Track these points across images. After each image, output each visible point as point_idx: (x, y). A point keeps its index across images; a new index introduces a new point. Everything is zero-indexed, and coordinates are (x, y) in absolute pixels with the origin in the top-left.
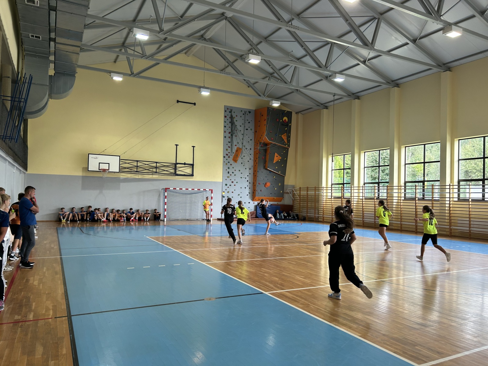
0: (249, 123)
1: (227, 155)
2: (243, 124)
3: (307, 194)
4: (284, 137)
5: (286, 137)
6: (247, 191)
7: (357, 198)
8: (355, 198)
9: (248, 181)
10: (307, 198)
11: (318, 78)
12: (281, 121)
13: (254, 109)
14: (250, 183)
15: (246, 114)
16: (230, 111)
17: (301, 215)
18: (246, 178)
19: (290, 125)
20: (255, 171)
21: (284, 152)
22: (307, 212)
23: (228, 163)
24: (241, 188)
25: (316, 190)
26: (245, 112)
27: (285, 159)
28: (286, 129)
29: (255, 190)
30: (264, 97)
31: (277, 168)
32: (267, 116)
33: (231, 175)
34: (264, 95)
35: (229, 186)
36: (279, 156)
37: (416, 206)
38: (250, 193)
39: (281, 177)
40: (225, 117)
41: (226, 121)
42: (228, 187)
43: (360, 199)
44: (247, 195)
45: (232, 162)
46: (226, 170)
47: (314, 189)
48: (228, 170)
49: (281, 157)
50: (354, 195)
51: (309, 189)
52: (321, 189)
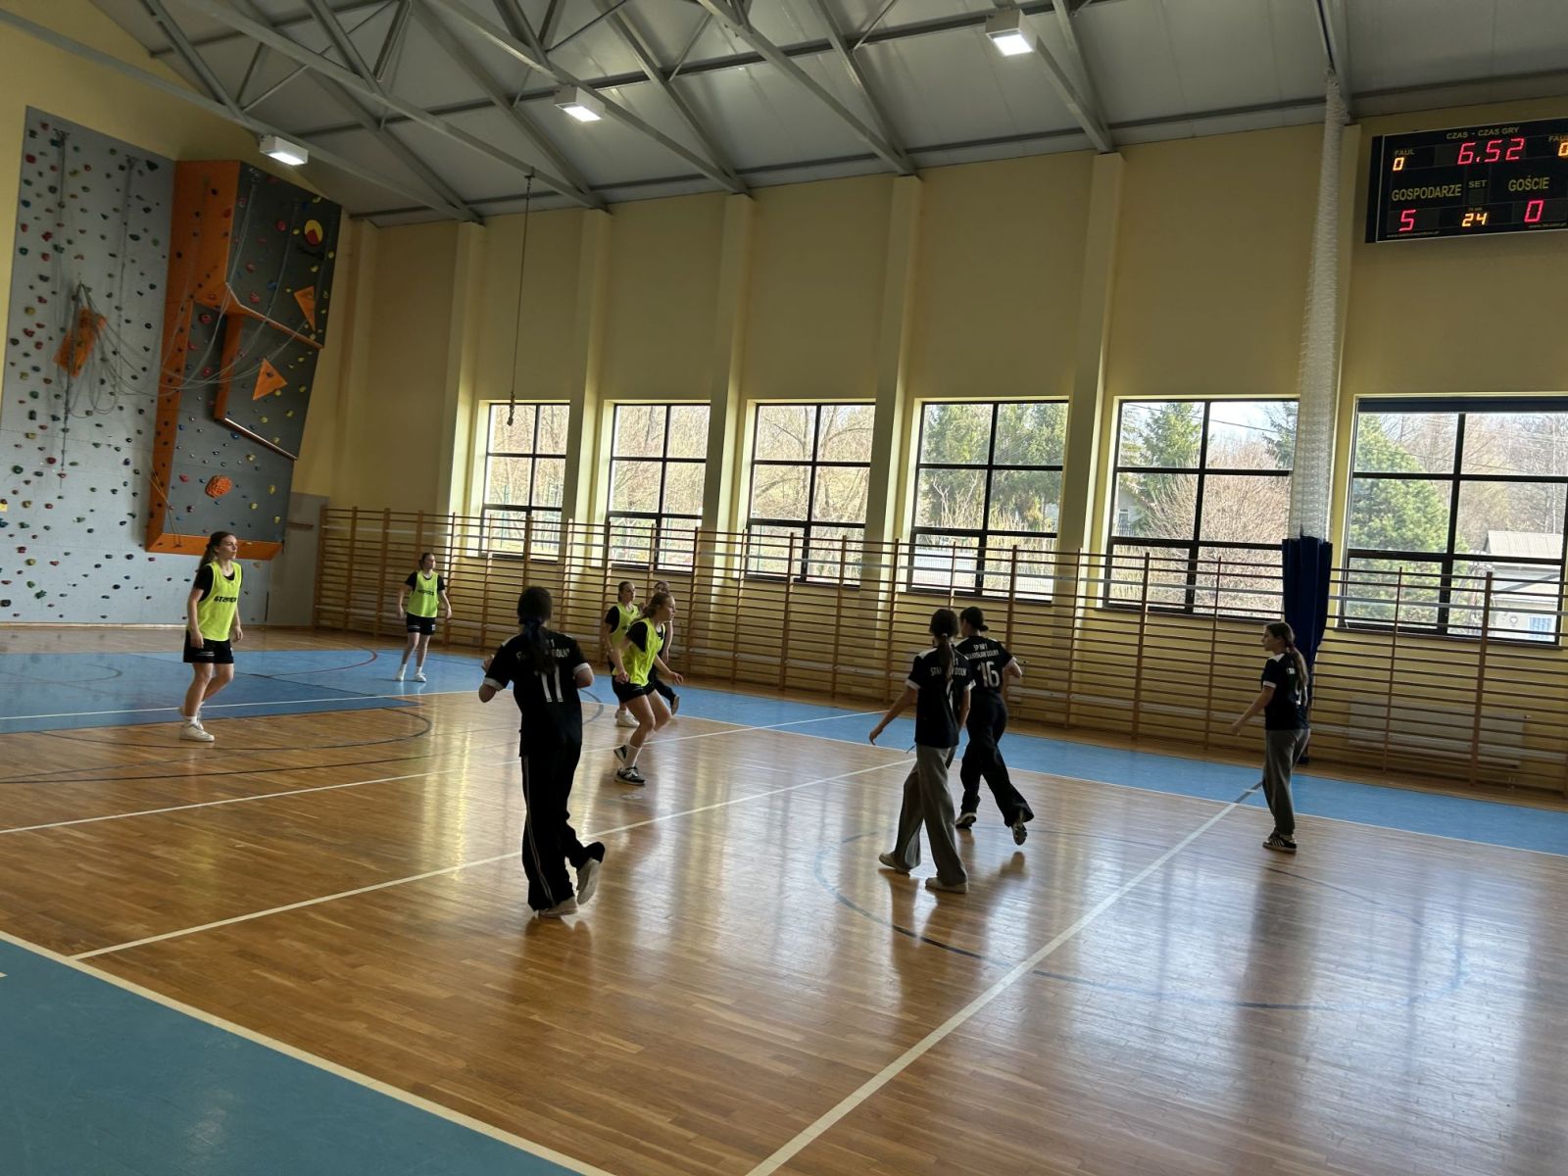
0: (147, 210)
1: (29, 333)
2: (115, 210)
3: (386, 535)
4: (305, 300)
5: (312, 304)
6: (122, 506)
7: (581, 562)
8: (575, 561)
9: (126, 463)
10: (385, 550)
11: (478, 93)
12: (296, 232)
13: (174, 157)
14: (136, 472)
15: (135, 171)
16: (55, 138)
17: (354, 614)
18: (117, 449)
19: (331, 255)
20: (166, 424)
21: (301, 360)
22: (381, 604)
23: (29, 371)
24: (93, 490)
25: (422, 522)
26: (129, 161)
27: (302, 389)
28: (314, 269)
29: (160, 505)
30: (235, 109)
31: (265, 420)
32: (238, 198)
33: (42, 427)
34: (238, 100)
35: (34, 479)
36: (275, 372)
37: (787, 602)
38: (133, 515)
39: (283, 459)
40: (30, 159)
41: (34, 178)
42: (27, 482)
43: (590, 567)
44: (122, 523)
45: (51, 368)
46: (21, 402)
47: (415, 518)
48: (31, 404)
49: (286, 381)
50: (571, 553)
51: (393, 517)
52: (443, 520)
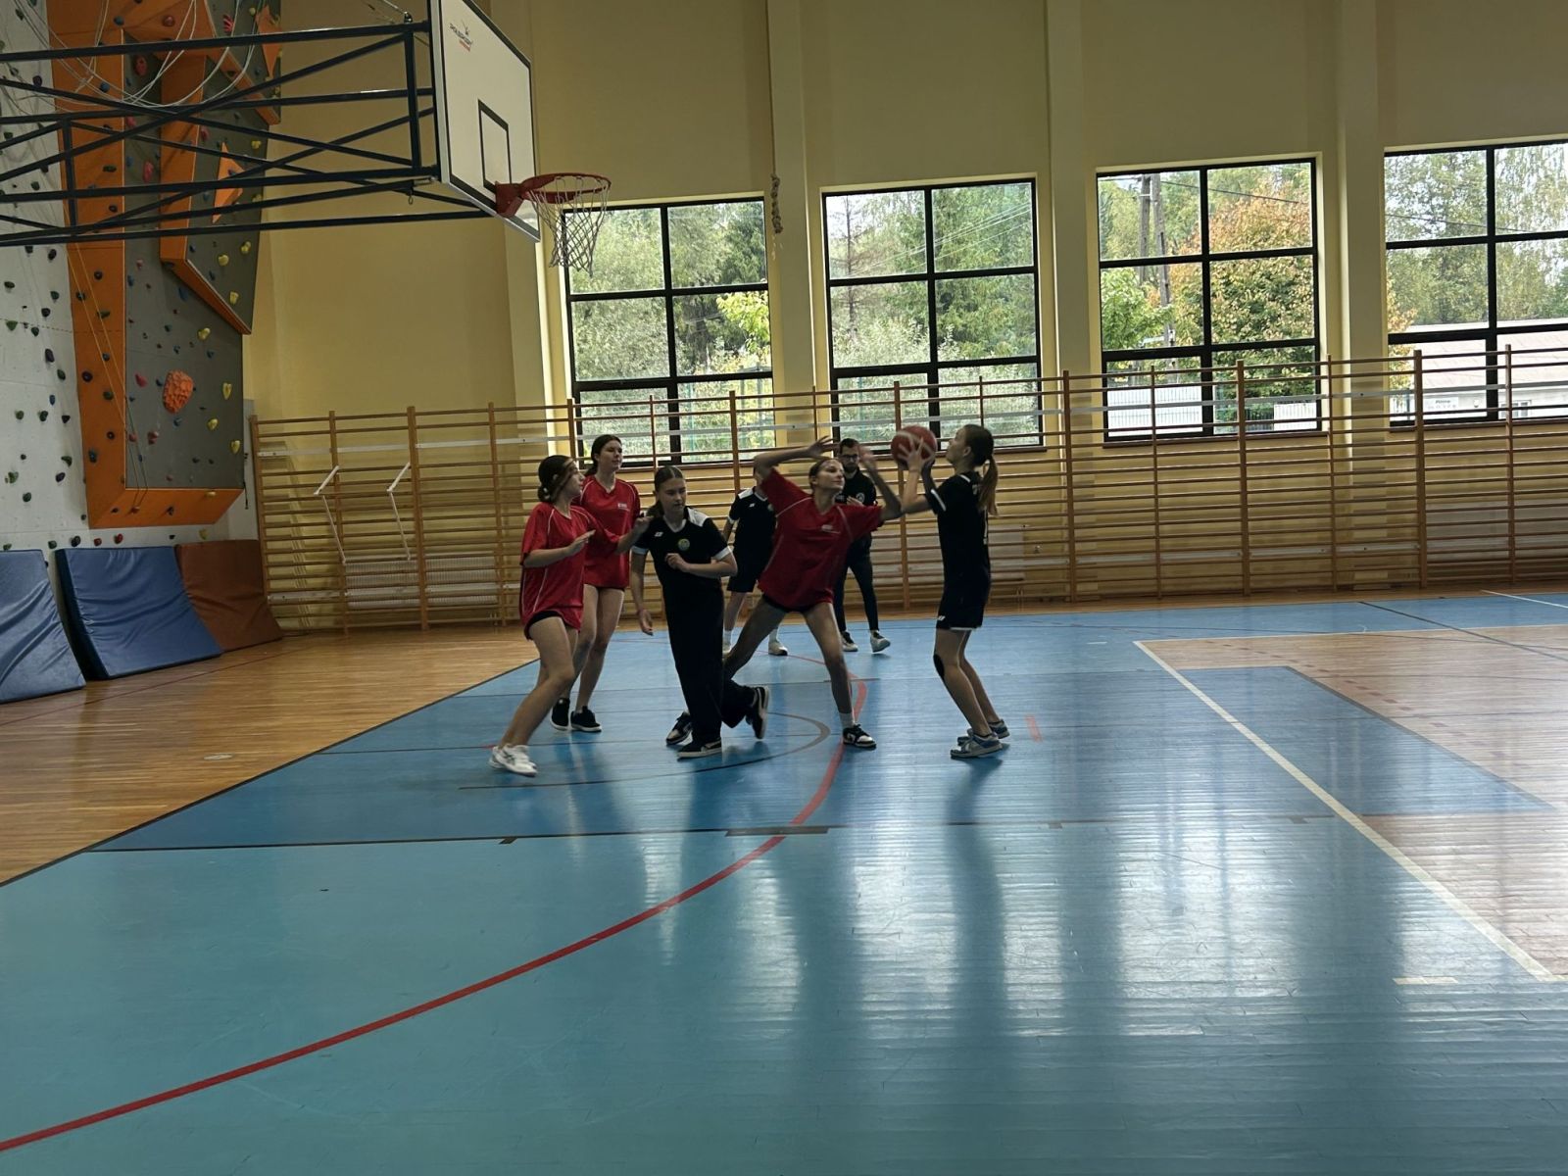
6: (55, 443)
9: (49, 357)
14: (62, 376)
18: (35, 332)
20: (98, 275)
21: (255, 145)
24: (19, 416)
27: (257, 200)
31: (225, 261)
38: (70, 461)
51: (419, 421)
52: (535, 415)
